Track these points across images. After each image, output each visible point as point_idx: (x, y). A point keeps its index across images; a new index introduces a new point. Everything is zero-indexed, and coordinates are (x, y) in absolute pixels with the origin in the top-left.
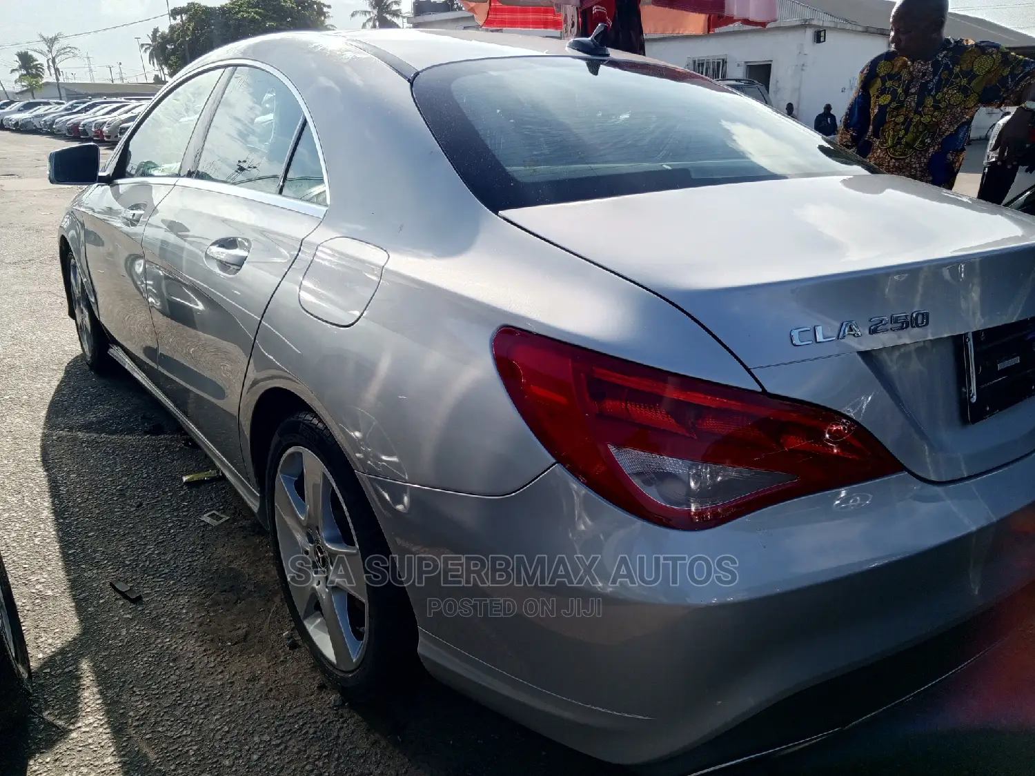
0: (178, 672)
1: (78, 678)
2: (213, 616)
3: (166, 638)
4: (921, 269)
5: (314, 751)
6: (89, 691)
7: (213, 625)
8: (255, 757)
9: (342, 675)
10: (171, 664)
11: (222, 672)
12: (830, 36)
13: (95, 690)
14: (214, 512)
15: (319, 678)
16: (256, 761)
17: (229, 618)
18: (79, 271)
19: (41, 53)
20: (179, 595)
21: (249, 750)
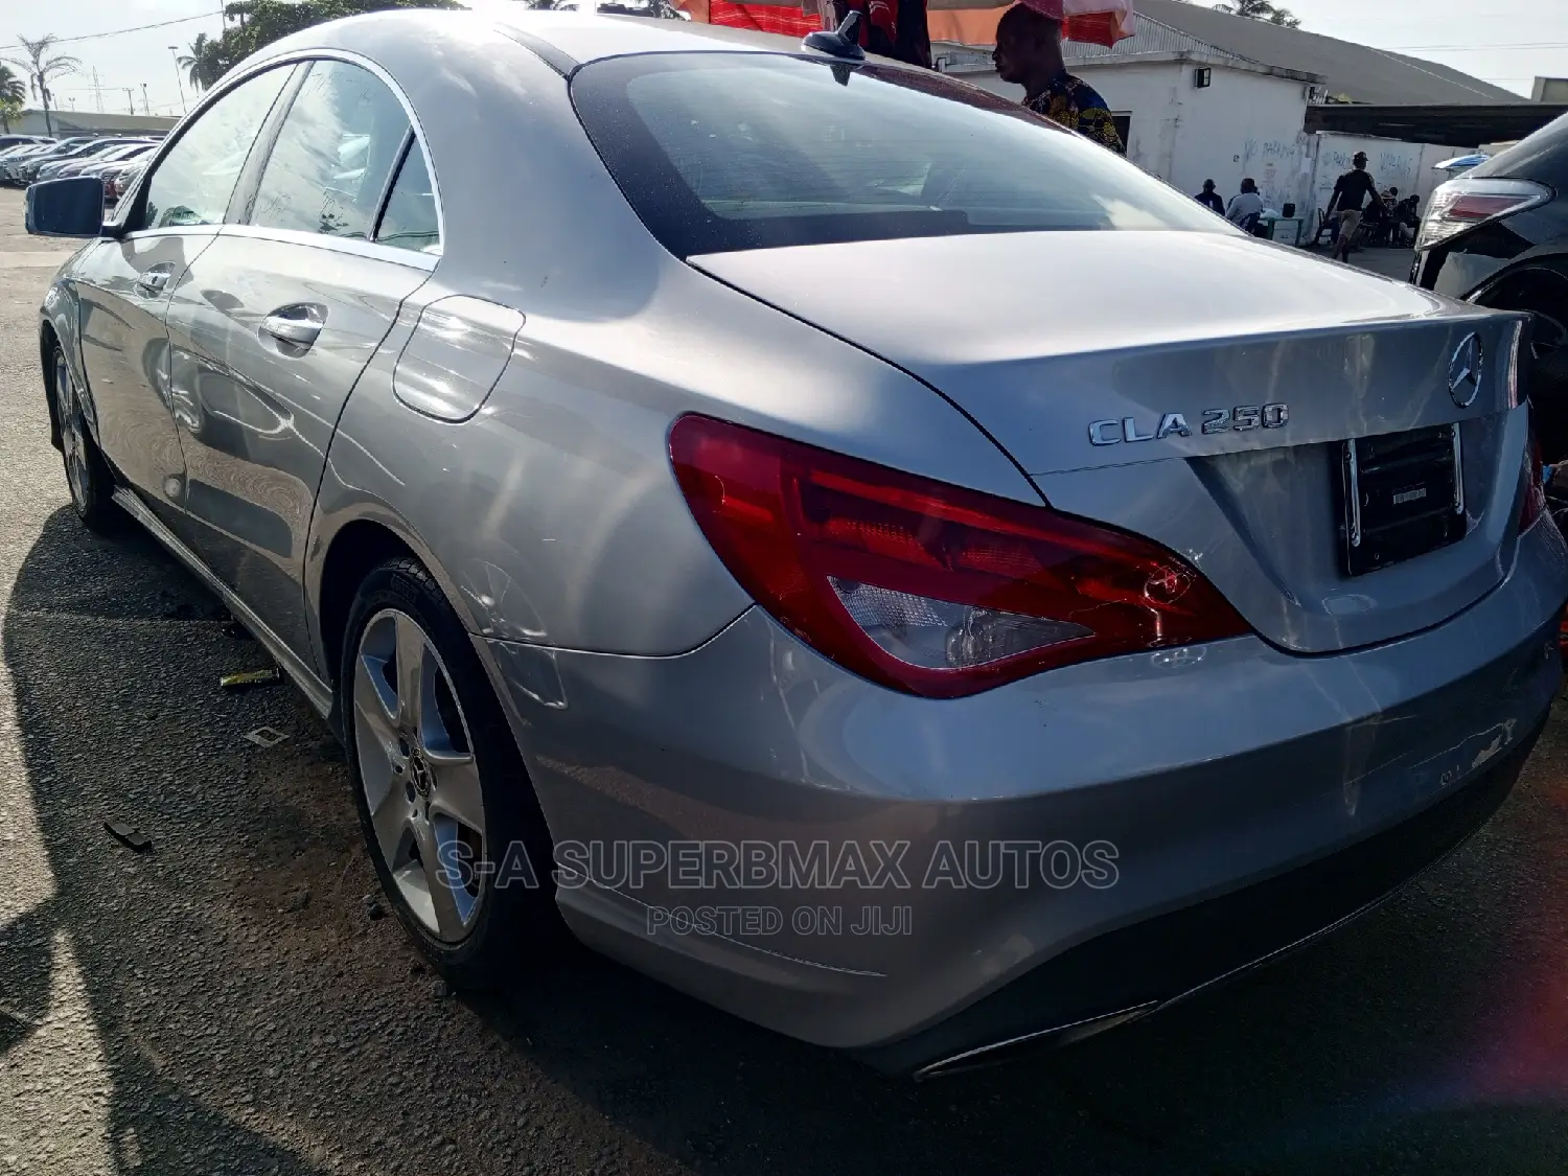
0: (202, 949)
1: (49, 955)
2: (259, 872)
3: (185, 902)
4: (1277, 343)
5: (401, 1058)
6: (66, 972)
7: (258, 885)
8: (314, 1065)
9: (447, 948)
10: (192, 937)
11: (269, 949)
12: (1216, 78)
13: (75, 971)
14: (265, 728)
15: (414, 957)
16: (315, 1070)
17: (283, 875)
18: (70, 372)
19: (23, 65)
20: (208, 842)
21: (305, 1055)
